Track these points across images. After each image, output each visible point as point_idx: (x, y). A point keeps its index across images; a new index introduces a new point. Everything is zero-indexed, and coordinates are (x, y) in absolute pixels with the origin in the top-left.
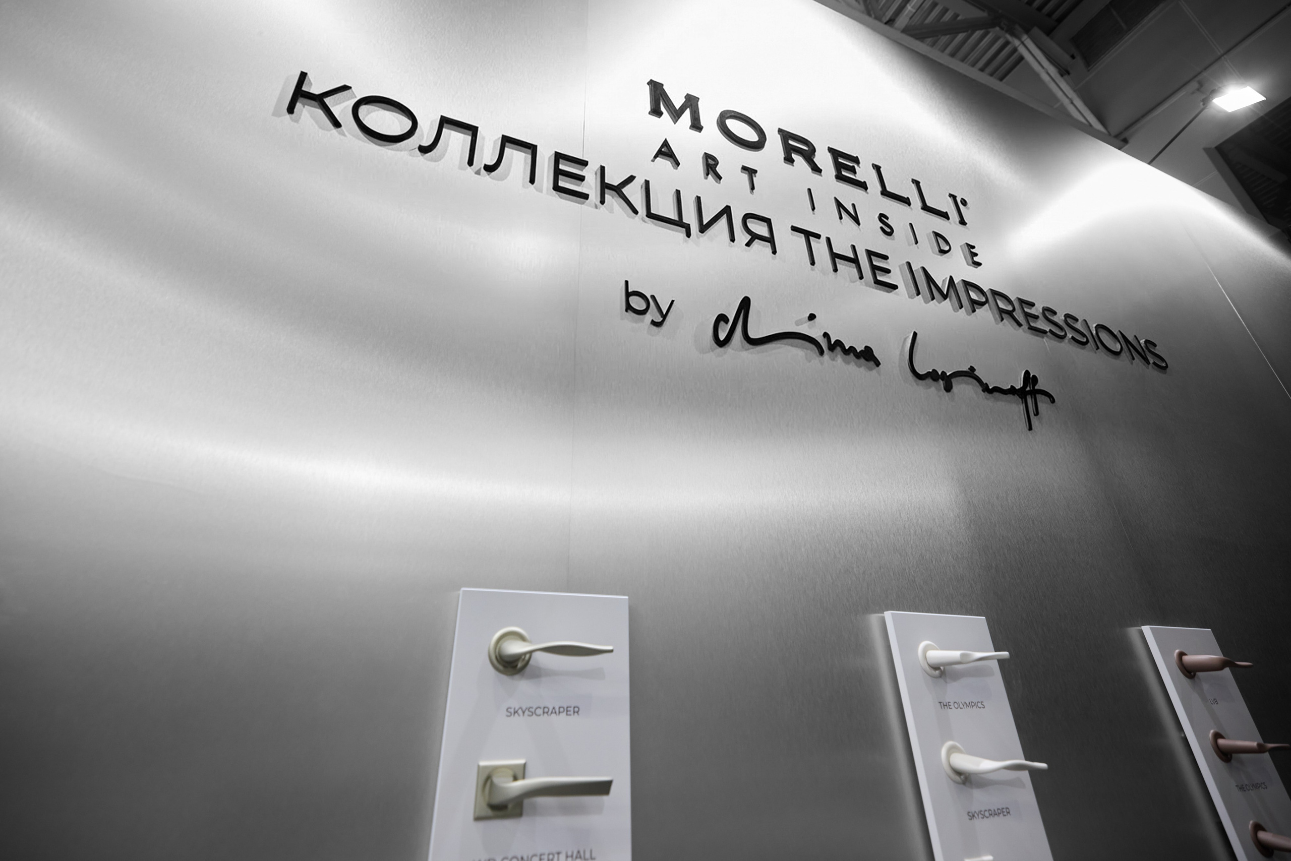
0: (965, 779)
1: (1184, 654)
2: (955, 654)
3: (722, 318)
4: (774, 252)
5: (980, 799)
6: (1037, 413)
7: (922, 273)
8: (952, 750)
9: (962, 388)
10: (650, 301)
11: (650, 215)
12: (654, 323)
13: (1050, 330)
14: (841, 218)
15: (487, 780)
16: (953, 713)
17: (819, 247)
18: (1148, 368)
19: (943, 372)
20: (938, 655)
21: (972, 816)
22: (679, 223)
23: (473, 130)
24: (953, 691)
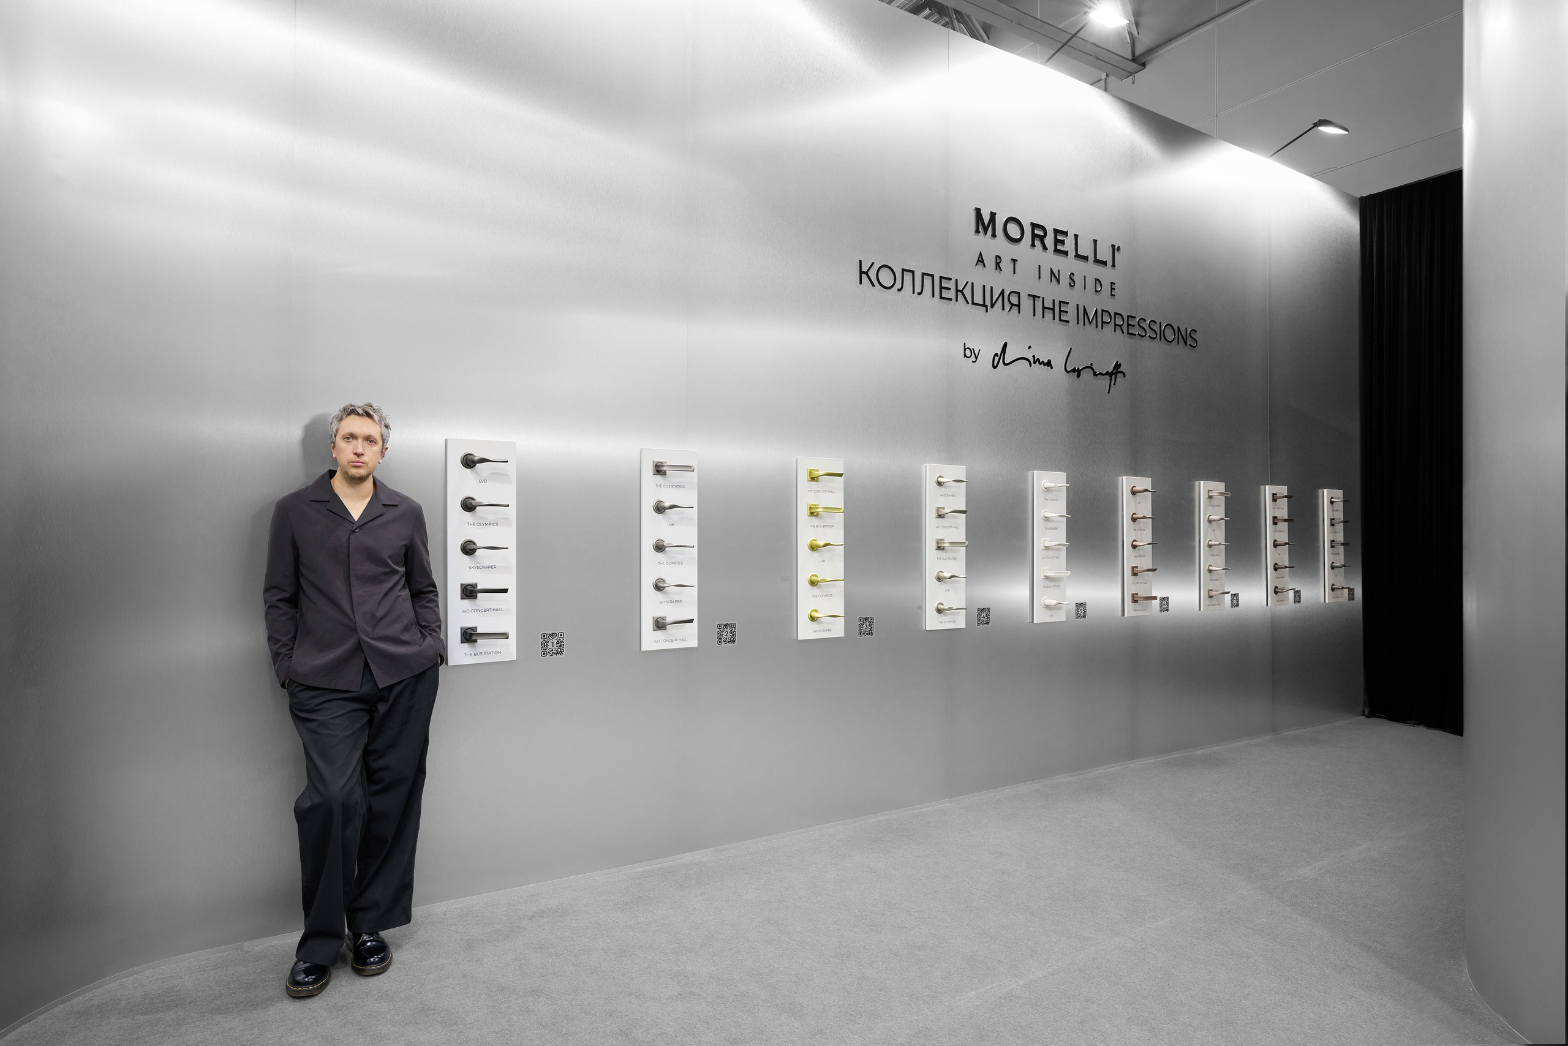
0: (1047, 519)
1: (1134, 487)
2: (1053, 485)
3: (996, 355)
4: (1019, 312)
5: (1050, 525)
6: (1114, 384)
7: (1082, 309)
8: (1044, 512)
9: (1087, 375)
10: (972, 351)
11: (973, 303)
12: (973, 362)
13: (1138, 334)
14: (1051, 281)
15: (938, 509)
16: (1048, 502)
17: (1039, 304)
18: (1184, 348)
19: (1078, 368)
20: (1048, 485)
21: (1046, 529)
22: (984, 305)
23: (913, 272)
24: (1050, 495)
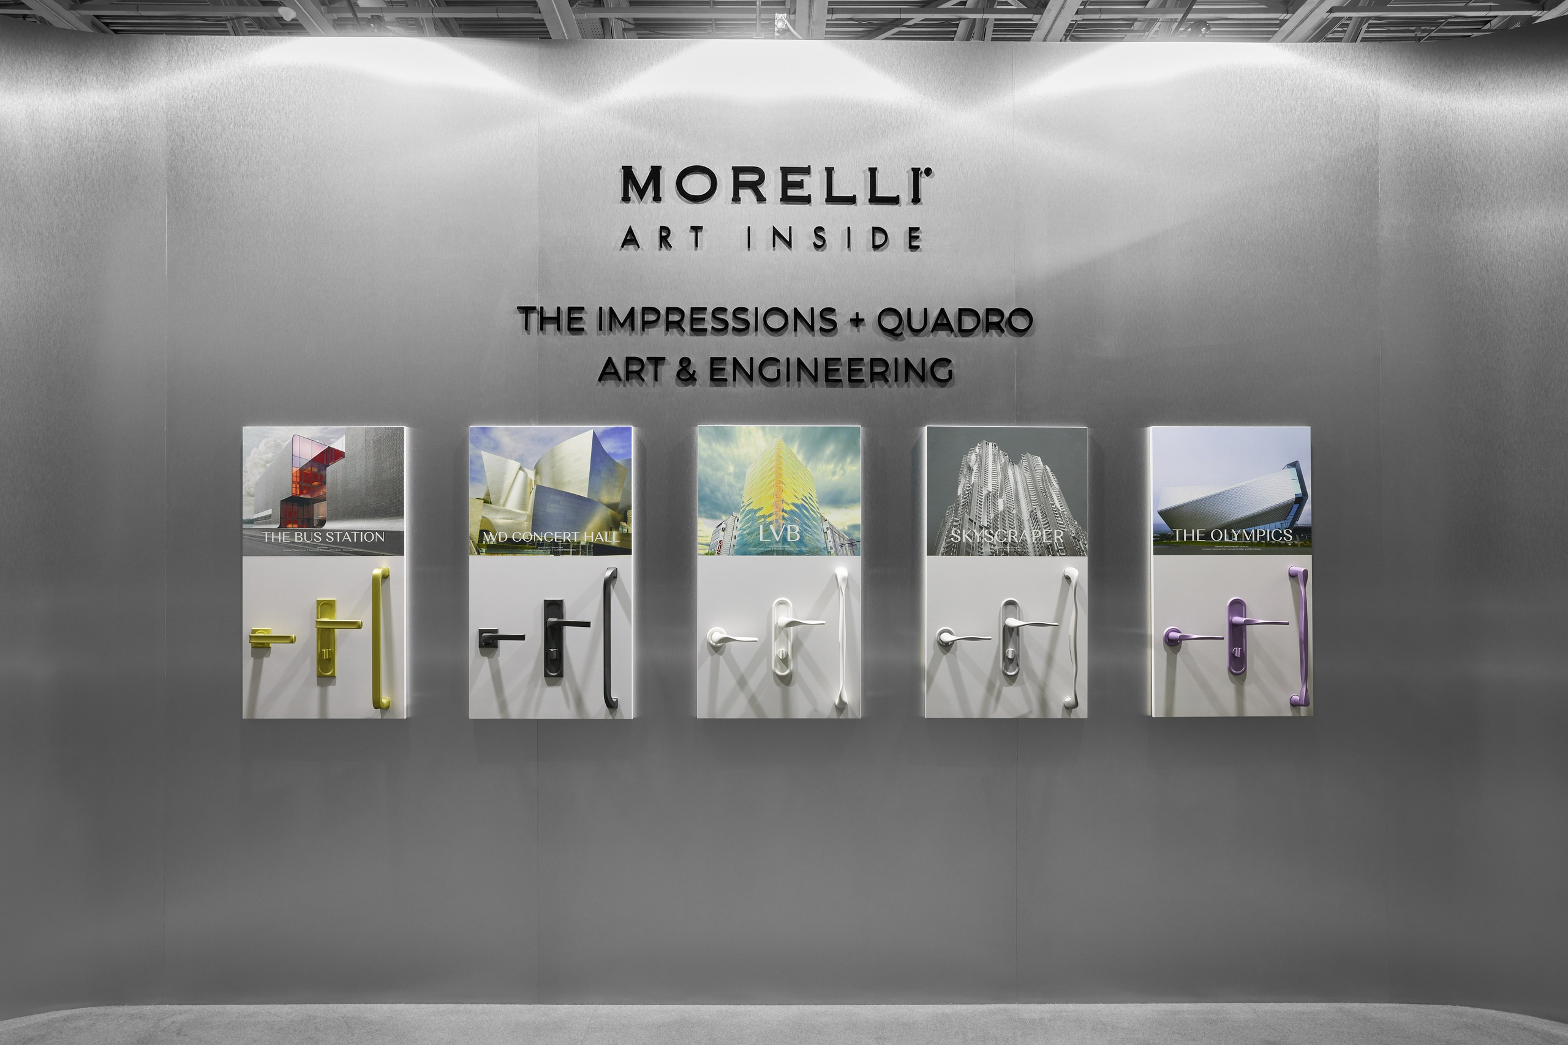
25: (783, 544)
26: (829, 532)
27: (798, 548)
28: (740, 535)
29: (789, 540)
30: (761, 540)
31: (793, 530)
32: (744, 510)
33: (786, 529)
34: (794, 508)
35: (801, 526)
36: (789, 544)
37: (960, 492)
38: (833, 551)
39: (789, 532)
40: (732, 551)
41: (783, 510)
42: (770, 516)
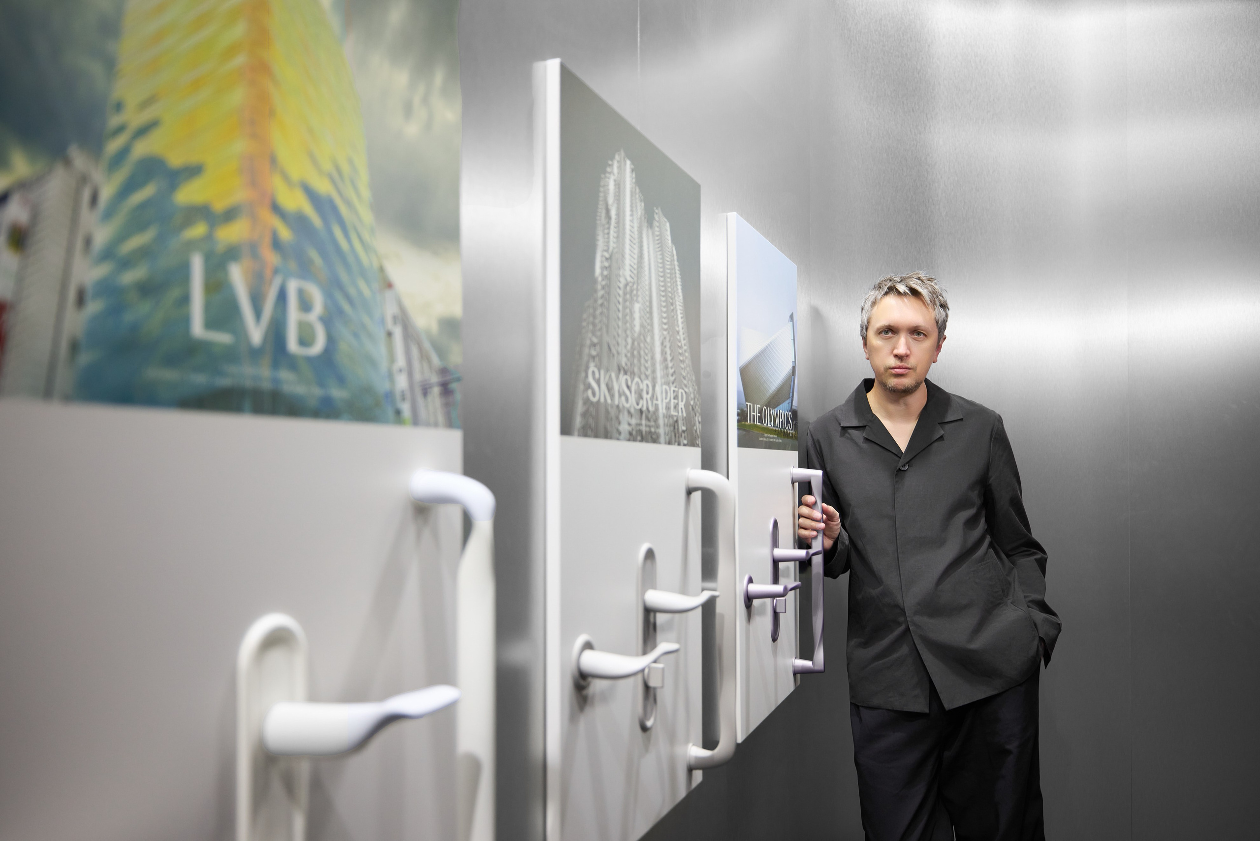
25: (276, 364)
26: (398, 332)
27: (321, 384)
28: (106, 288)
29: (292, 345)
30: (198, 328)
31: (305, 305)
32: (124, 152)
33: (282, 296)
34: (308, 210)
35: (328, 295)
36: (292, 362)
37: (598, 271)
38: (406, 408)
39: (294, 315)
40: (64, 377)
41: (276, 208)
42: (230, 215)
